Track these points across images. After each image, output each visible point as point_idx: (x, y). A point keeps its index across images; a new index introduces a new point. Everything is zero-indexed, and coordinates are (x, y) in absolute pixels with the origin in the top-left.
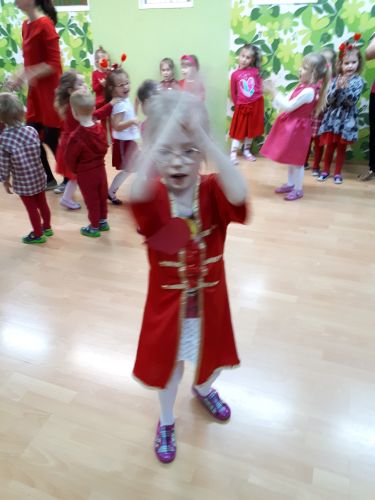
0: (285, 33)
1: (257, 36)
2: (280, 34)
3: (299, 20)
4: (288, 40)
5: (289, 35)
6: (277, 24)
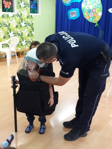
1: (4, 23)
2: (10, 22)
3: (13, 18)
4: (12, 24)
6: (9, 19)
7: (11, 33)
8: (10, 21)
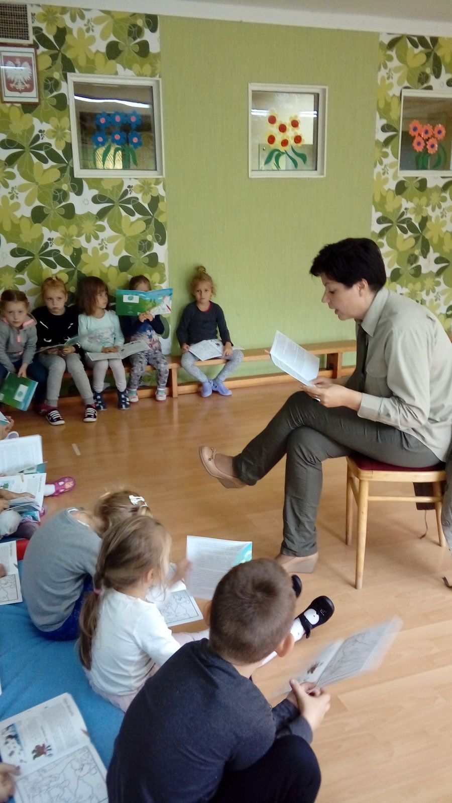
0: (433, 210)
1: (403, 214)
2: (429, 211)
3: (447, 194)
4: (437, 217)
5: (438, 212)
6: (424, 200)
7: (425, 257)
8: (429, 209)
